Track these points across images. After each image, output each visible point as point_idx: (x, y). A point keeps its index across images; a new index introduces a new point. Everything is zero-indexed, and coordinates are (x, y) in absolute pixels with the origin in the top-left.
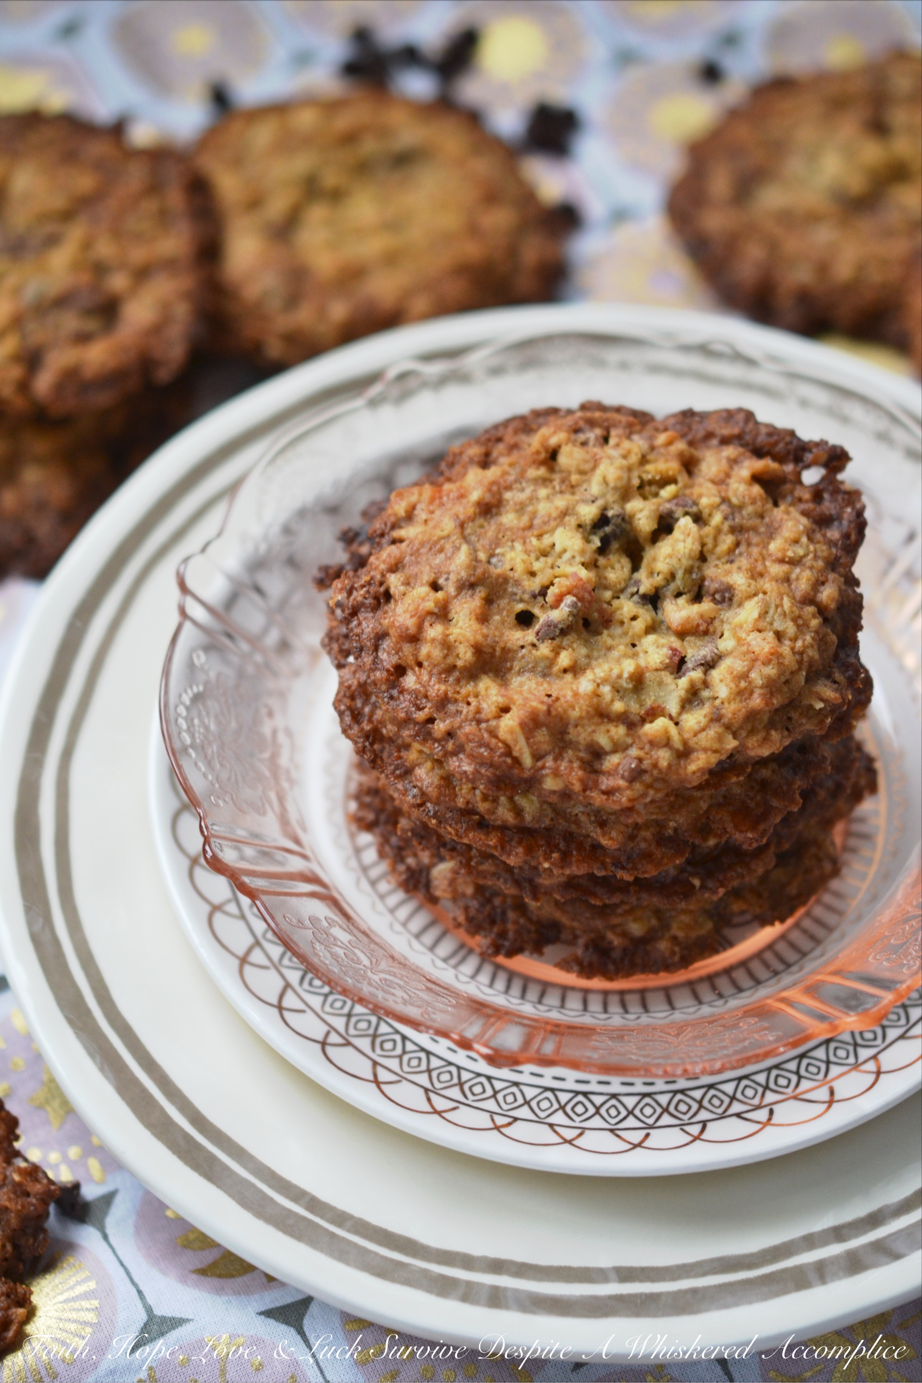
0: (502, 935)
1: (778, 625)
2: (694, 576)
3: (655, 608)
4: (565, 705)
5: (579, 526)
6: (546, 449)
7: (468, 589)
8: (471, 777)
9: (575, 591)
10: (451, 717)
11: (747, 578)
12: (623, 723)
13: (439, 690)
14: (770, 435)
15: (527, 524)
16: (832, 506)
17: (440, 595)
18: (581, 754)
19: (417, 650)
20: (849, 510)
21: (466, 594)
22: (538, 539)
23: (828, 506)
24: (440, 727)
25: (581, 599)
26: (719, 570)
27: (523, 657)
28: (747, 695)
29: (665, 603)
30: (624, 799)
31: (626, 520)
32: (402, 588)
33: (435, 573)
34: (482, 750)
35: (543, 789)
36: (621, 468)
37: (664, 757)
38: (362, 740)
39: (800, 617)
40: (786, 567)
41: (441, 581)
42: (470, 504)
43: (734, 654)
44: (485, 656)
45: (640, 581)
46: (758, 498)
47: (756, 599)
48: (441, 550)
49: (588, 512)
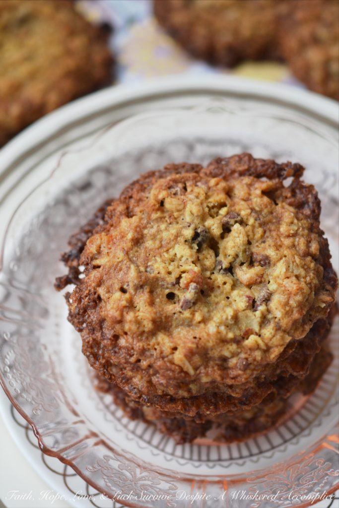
0: (185, 434)
1: (296, 272)
2: (247, 253)
3: (232, 274)
4: (205, 341)
5: (186, 241)
6: (157, 201)
7: (140, 289)
8: (165, 385)
9: (194, 280)
10: (149, 358)
11: (275, 250)
12: (234, 342)
13: (139, 346)
14: (263, 166)
15: (160, 245)
16: (302, 196)
17: (127, 296)
18: (218, 362)
19: (123, 326)
20: (310, 196)
21: (139, 292)
22: (167, 253)
23: (300, 196)
24: (144, 363)
25: (198, 283)
26: (260, 248)
27: (176, 319)
28: (290, 313)
29: (236, 270)
30: (243, 380)
31: (207, 231)
32: (107, 295)
33: (121, 283)
34: (169, 372)
35: (201, 382)
36: (198, 205)
37: (258, 355)
38: (102, 369)
39: (305, 265)
40: (291, 239)
41: (125, 287)
42: (128, 241)
43: (278, 291)
44: (158, 323)
45: (221, 261)
46: (268, 204)
47: (282, 261)
48: (121, 270)
49: (188, 233)
